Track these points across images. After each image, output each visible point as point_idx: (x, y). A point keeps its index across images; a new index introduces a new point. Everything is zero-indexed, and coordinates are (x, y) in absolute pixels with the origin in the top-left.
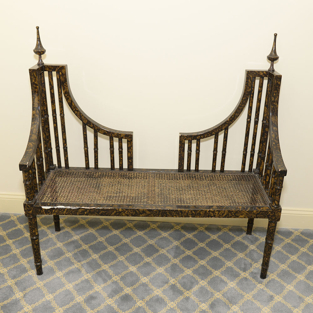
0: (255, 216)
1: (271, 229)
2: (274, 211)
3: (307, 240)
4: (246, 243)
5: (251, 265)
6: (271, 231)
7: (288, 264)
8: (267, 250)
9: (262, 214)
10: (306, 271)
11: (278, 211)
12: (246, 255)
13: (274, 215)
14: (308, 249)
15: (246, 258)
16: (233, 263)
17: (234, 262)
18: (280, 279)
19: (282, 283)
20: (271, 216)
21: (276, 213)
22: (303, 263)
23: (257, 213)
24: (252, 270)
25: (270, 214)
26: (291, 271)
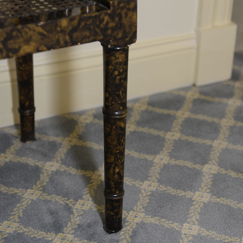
0: (67, 37)
1: (116, 73)
2: (119, 11)
3: (168, 115)
4: (31, 161)
5: (69, 209)
6: (117, 81)
7: (157, 178)
8: (115, 143)
9: (86, 28)
10: (203, 178)
11: (129, 9)
12: (44, 189)
13: (120, 26)
14: (182, 131)
15: (48, 198)
16: (17, 220)
17: (19, 217)
18: (157, 218)
19: (167, 224)
20: (113, 29)
21: (124, 16)
22: (189, 164)
23: (70, 28)
24: (76, 220)
25: (107, 23)
26: (172, 191)
